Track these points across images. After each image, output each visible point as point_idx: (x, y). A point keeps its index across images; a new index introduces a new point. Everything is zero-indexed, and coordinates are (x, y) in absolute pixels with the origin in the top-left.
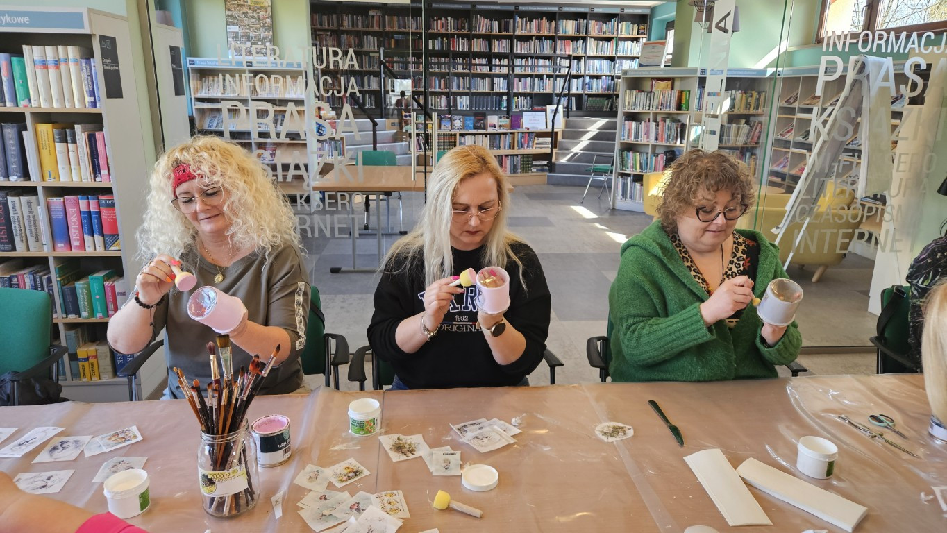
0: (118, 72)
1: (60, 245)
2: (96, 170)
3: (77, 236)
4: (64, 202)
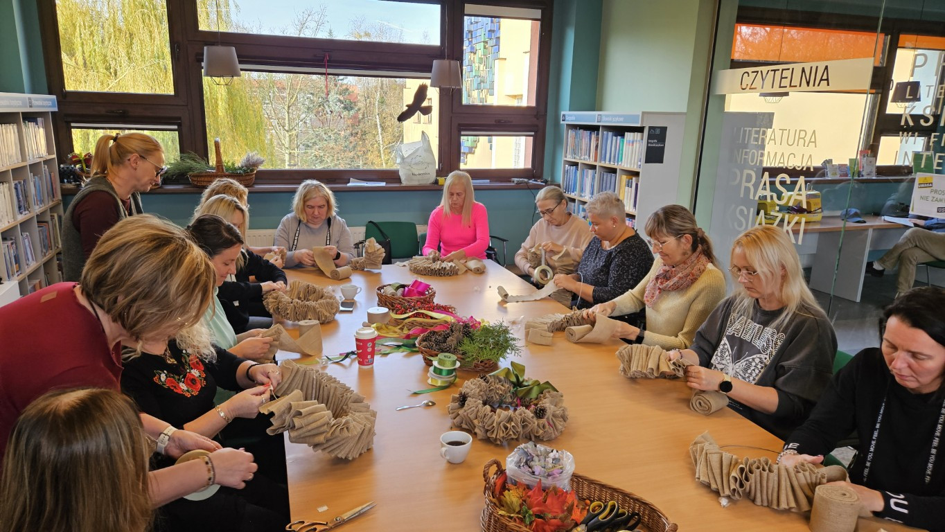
0: (663, 148)
2: (635, 205)
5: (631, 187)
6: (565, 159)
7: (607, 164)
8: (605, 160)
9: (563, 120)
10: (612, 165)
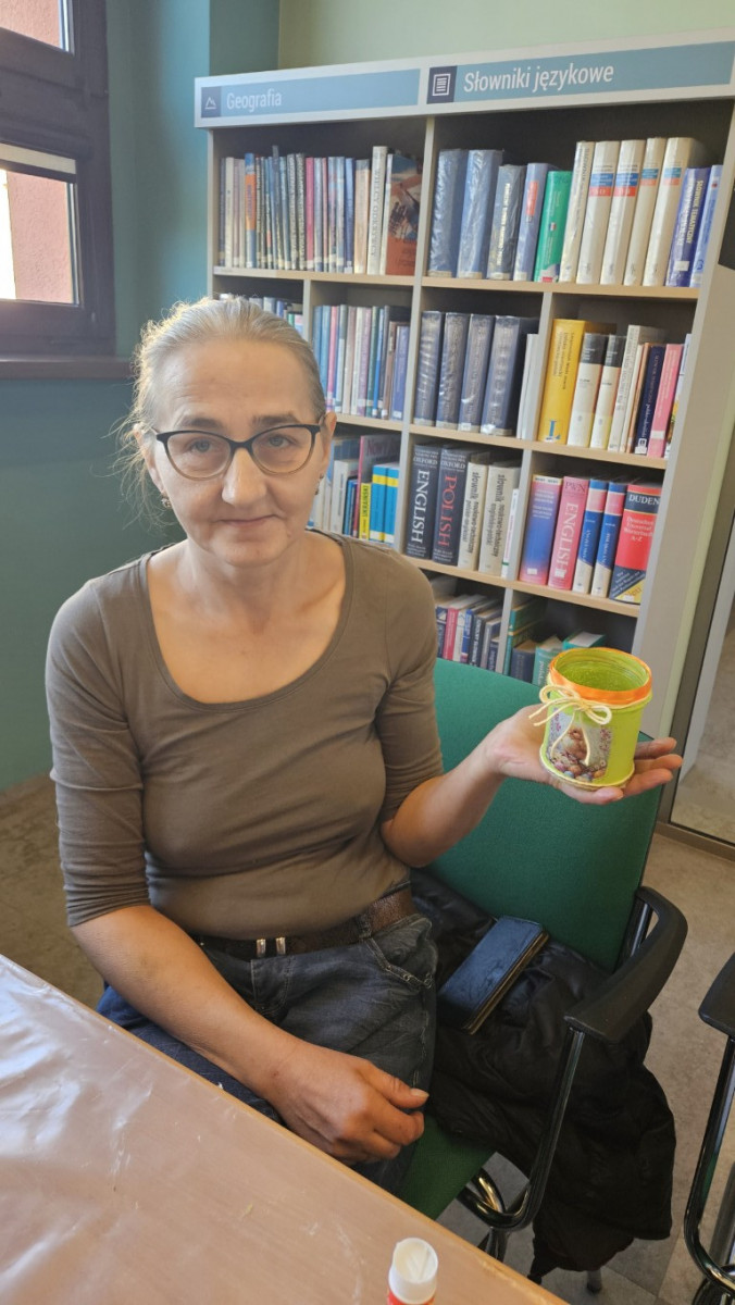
1: (532, 571)
2: (641, 428)
3: (564, 560)
4: (561, 487)
5: (618, 362)
6: (220, 271)
7: (467, 278)
8: (453, 268)
9: (205, 114)
10: (496, 281)
